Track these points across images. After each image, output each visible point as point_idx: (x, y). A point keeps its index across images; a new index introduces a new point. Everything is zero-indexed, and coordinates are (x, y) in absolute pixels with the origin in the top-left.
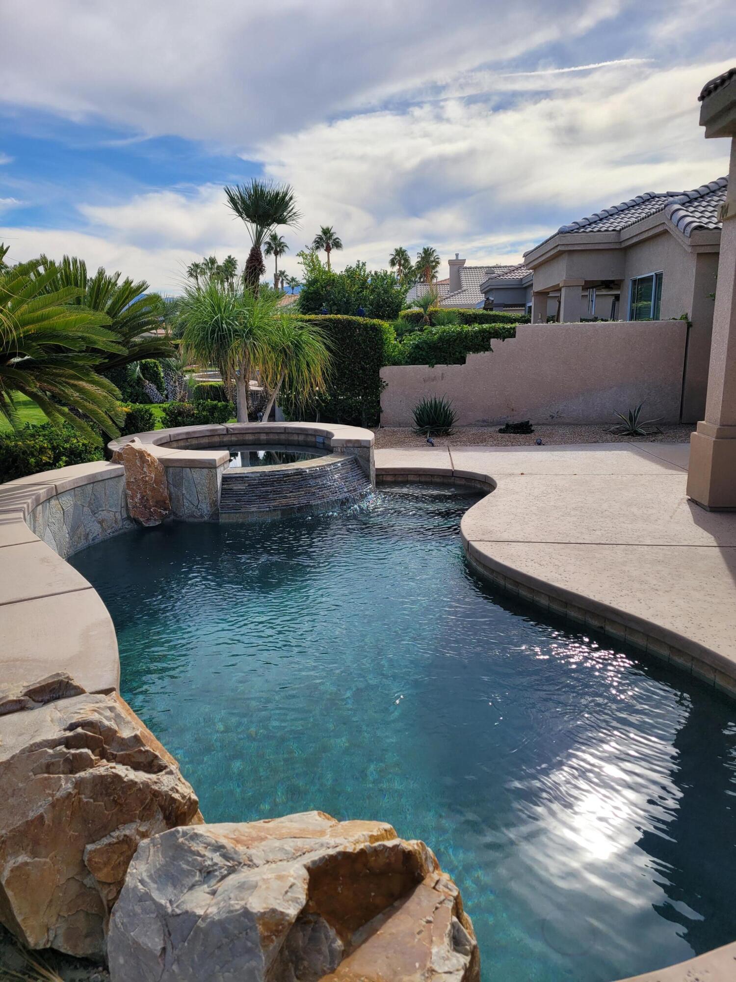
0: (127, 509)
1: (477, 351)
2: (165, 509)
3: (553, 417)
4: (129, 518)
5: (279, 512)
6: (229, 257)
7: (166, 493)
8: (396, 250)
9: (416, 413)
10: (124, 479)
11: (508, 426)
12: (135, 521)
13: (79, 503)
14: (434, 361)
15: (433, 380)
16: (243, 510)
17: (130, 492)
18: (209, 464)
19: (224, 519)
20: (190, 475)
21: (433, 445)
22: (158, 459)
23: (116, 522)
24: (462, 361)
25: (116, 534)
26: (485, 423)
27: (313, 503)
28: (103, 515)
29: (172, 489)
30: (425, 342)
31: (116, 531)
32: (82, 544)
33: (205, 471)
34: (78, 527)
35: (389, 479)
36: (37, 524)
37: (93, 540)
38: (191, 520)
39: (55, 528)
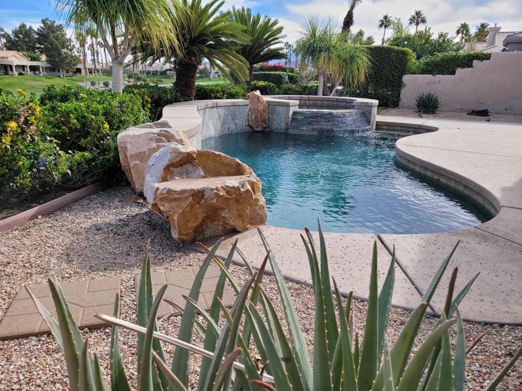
0: (248, 121)
1: (463, 66)
2: (265, 124)
3: (507, 109)
4: (249, 125)
5: (317, 132)
6: (361, 30)
7: (267, 117)
8: (462, 25)
9: (417, 100)
10: (248, 107)
11: (473, 111)
12: (251, 127)
13: (227, 113)
14: (436, 72)
15: (433, 83)
16: (300, 128)
17: (250, 114)
18: (287, 104)
19: (291, 131)
20: (278, 109)
21: (421, 117)
22: (266, 101)
23: (243, 126)
24: (453, 73)
25: (242, 131)
26: (462, 110)
27: (335, 129)
28: (237, 121)
29: (270, 116)
30: (432, 62)
31: (242, 130)
32: (226, 132)
33: (285, 108)
34: (225, 124)
35: (385, 127)
36: (206, 116)
37: (231, 131)
38: (276, 131)
39: (215, 121)
